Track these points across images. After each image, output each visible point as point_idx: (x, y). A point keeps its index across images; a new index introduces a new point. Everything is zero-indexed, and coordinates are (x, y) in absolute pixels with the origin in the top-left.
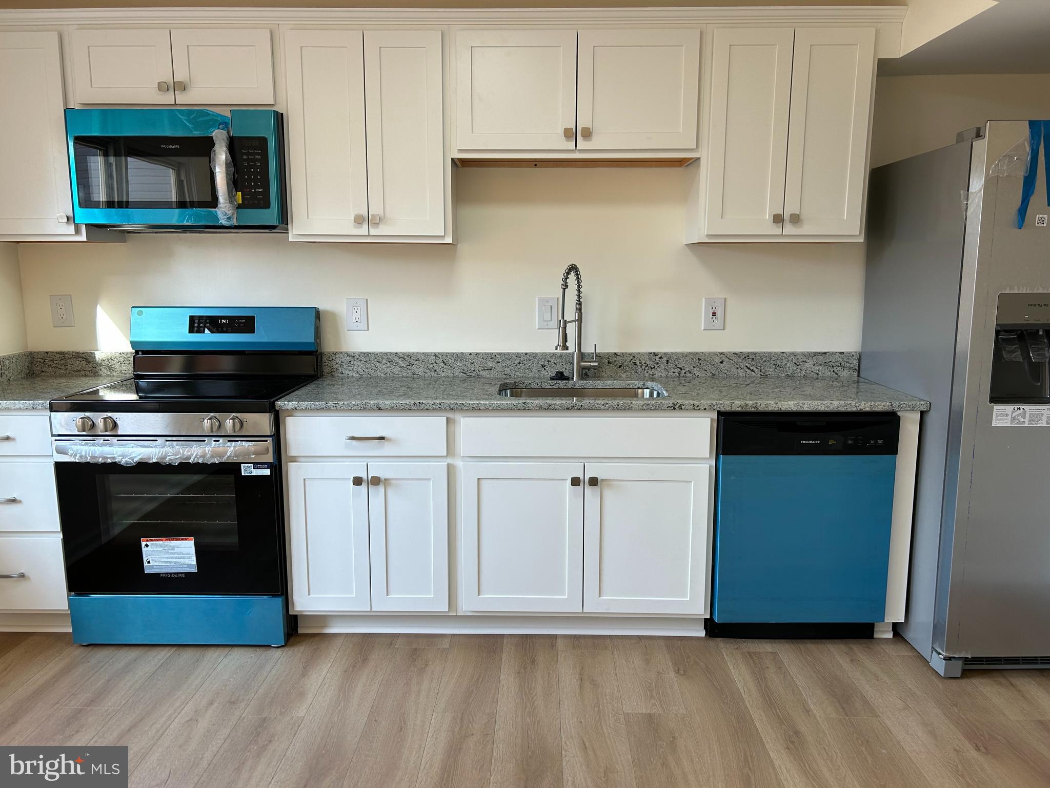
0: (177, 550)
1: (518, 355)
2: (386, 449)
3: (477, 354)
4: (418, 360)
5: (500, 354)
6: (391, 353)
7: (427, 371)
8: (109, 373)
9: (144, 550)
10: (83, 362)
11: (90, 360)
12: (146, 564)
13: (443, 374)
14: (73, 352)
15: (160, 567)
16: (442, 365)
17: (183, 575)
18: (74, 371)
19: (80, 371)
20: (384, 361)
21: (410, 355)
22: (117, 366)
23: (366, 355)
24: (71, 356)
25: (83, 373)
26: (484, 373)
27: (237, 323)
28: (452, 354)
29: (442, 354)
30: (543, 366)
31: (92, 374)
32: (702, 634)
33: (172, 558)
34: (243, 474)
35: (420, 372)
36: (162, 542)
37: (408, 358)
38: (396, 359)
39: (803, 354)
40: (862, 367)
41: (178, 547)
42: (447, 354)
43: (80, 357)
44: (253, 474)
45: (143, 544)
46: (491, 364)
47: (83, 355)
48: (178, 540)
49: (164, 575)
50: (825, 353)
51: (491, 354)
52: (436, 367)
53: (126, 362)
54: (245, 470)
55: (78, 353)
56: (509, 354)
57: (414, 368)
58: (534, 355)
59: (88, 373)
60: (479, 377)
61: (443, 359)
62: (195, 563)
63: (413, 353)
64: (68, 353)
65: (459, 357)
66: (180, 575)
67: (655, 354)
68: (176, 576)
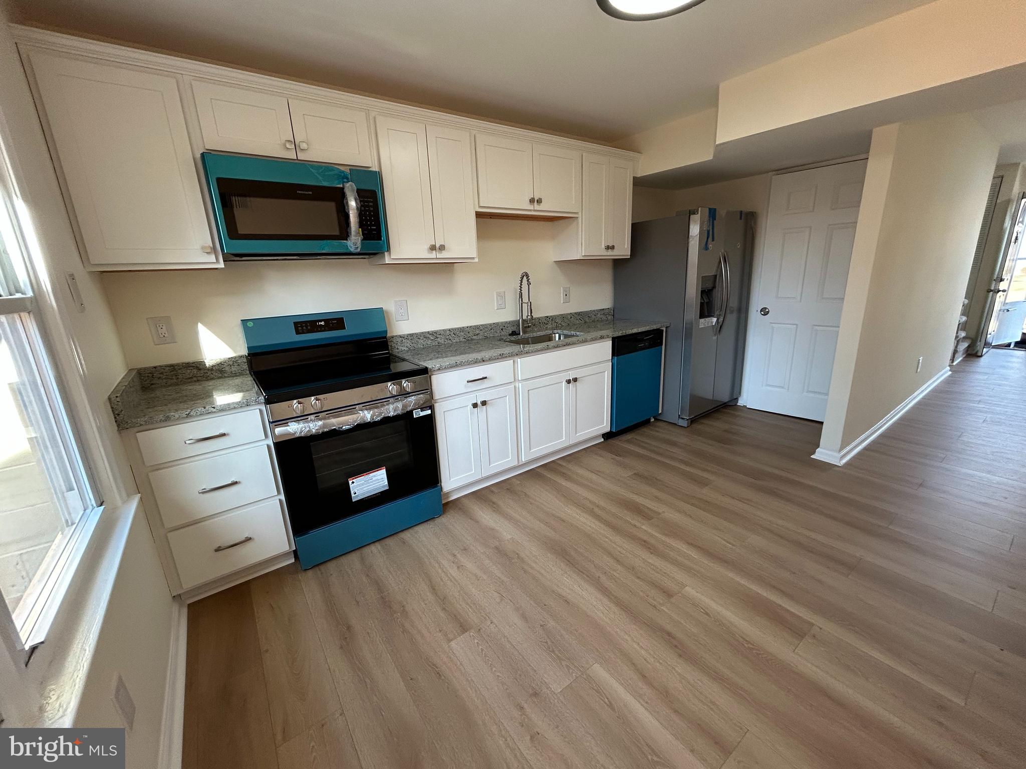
0: (374, 479)
1: (490, 325)
2: (485, 384)
3: (471, 327)
4: (440, 334)
5: (482, 325)
6: (425, 332)
7: (446, 340)
8: (220, 375)
9: (351, 486)
10: (194, 370)
11: (201, 367)
12: (353, 495)
13: (454, 341)
14: (183, 363)
15: (364, 494)
16: (453, 335)
17: (380, 494)
18: (185, 379)
19: (192, 378)
20: (422, 337)
21: (436, 332)
22: (227, 369)
23: (412, 335)
24: (181, 367)
25: (195, 379)
26: (474, 337)
27: (331, 323)
28: (458, 329)
29: (453, 329)
30: (502, 329)
31: (204, 379)
32: (603, 440)
33: (371, 485)
34: (415, 417)
35: (442, 341)
36: (363, 477)
37: (435, 334)
38: (428, 335)
39: (597, 310)
40: (615, 314)
41: (375, 476)
42: (455, 329)
43: (191, 366)
44: (421, 415)
45: (350, 482)
46: (478, 332)
47: (193, 365)
48: (375, 471)
49: (366, 499)
50: (603, 309)
51: (478, 325)
52: (451, 338)
53: (235, 364)
54: (416, 414)
55: (188, 363)
56: (486, 325)
57: (439, 339)
58: (497, 324)
59: (199, 378)
60: (472, 340)
61: (454, 332)
62: (387, 483)
63: (437, 331)
64: (178, 365)
65: (462, 330)
66: (378, 495)
67: (547, 317)
68: (375, 496)
